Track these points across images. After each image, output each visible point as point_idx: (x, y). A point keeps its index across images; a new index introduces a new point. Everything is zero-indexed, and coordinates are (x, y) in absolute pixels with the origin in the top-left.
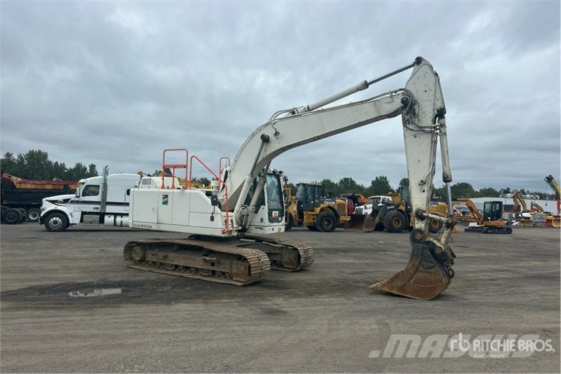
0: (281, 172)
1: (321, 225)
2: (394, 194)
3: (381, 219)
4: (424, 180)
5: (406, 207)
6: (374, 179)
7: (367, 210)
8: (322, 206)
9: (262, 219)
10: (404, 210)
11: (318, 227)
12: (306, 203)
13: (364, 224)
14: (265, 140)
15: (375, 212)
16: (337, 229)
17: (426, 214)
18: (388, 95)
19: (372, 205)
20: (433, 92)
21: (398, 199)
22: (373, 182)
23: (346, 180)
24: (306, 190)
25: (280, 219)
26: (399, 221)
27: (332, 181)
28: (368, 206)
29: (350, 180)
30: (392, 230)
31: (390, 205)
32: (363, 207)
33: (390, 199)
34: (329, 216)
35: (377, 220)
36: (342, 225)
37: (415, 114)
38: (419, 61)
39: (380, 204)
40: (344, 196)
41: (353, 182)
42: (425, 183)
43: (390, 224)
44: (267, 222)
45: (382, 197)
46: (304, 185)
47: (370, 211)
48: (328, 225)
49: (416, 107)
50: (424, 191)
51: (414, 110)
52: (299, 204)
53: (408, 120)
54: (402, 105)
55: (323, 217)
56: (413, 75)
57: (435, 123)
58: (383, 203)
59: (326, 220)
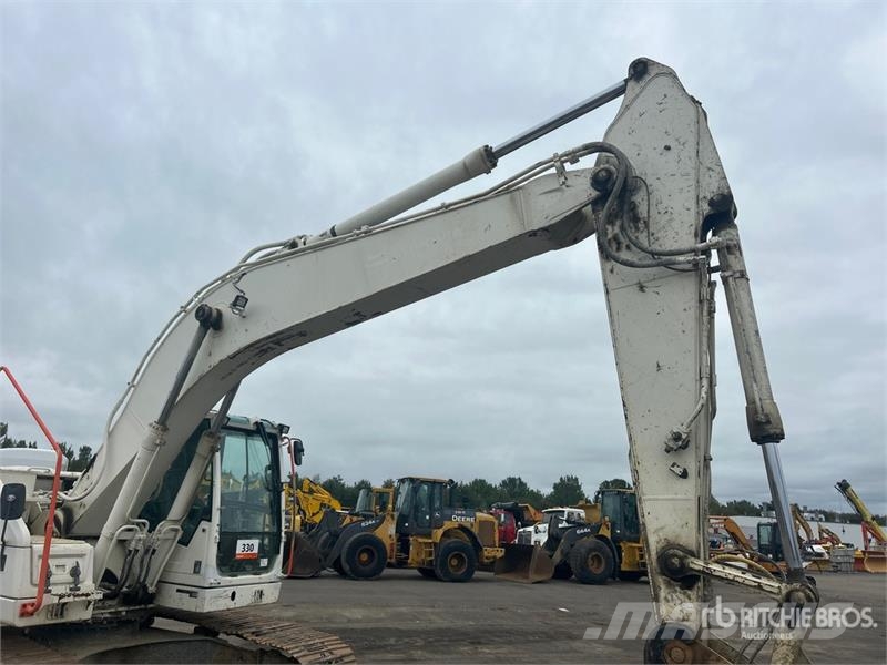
0: (282, 428)
1: (444, 565)
2: (587, 506)
3: (565, 555)
4: (683, 430)
5: (613, 532)
6: (558, 481)
7: (539, 535)
8: (448, 525)
9: (198, 564)
10: (609, 537)
11: (438, 572)
12: (416, 519)
13: (533, 564)
14: (210, 321)
15: (554, 539)
16: (478, 574)
17: (698, 564)
18: (553, 170)
19: (547, 526)
20: (690, 150)
21: (597, 515)
22: (556, 486)
23: (512, 480)
24: (415, 490)
25: (264, 562)
26: (600, 561)
27: (489, 482)
28: (541, 527)
29: (518, 482)
30: (587, 579)
31: (581, 526)
32: (531, 529)
33: (583, 513)
34: (462, 548)
35: (557, 557)
36: (490, 566)
37: (636, 219)
38: (640, 69)
39: (564, 525)
40: (498, 508)
41: (522, 485)
42: (685, 446)
43: (584, 566)
44: (211, 573)
45: (567, 509)
46: (412, 480)
47: (544, 538)
48: (458, 567)
49: (639, 198)
50: (684, 475)
51: (633, 207)
52: (402, 519)
53: (615, 238)
54: (595, 193)
55: (449, 550)
56: (625, 108)
57: (703, 240)
58: (567, 521)
59: (455, 556)
